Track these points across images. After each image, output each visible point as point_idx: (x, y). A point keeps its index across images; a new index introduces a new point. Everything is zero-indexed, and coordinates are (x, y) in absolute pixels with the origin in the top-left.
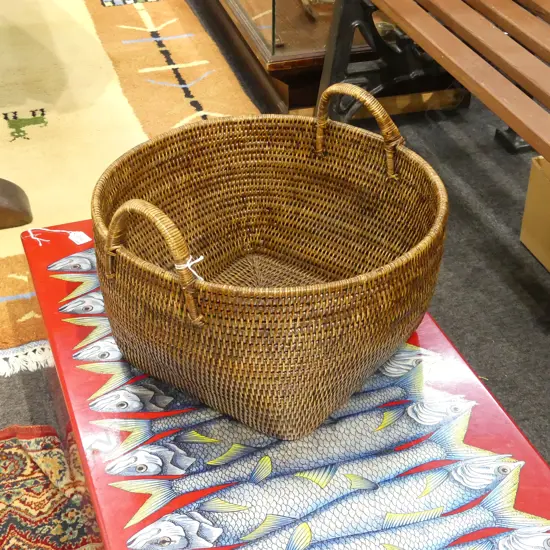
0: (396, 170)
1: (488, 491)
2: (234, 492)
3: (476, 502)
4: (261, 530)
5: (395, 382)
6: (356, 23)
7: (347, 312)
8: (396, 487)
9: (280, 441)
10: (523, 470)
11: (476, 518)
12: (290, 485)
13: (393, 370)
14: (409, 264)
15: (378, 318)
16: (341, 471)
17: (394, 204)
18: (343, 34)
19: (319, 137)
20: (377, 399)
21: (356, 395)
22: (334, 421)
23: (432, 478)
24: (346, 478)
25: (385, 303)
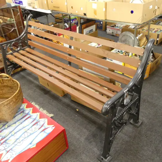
0: (13, 82)
1: (36, 118)
2: (3, 131)
3: (35, 120)
4: (7, 135)
5: (22, 109)
6: (7, 61)
7: (9, 103)
8: (24, 122)
9: (8, 122)
10: (40, 114)
11: (35, 122)
12: (11, 127)
13: (21, 108)
14: (16, 94)
15: (14, 102)
16: (17, 123)
17: (14, 86)
18: (5, 63)
19: (2, 81)
20: (20, 112)
21: (17, 113)
22: (14, 117)
23: (29, 119)
24: (18, 123)
25: (14, 100)
